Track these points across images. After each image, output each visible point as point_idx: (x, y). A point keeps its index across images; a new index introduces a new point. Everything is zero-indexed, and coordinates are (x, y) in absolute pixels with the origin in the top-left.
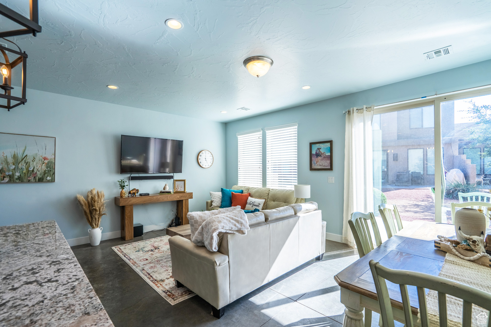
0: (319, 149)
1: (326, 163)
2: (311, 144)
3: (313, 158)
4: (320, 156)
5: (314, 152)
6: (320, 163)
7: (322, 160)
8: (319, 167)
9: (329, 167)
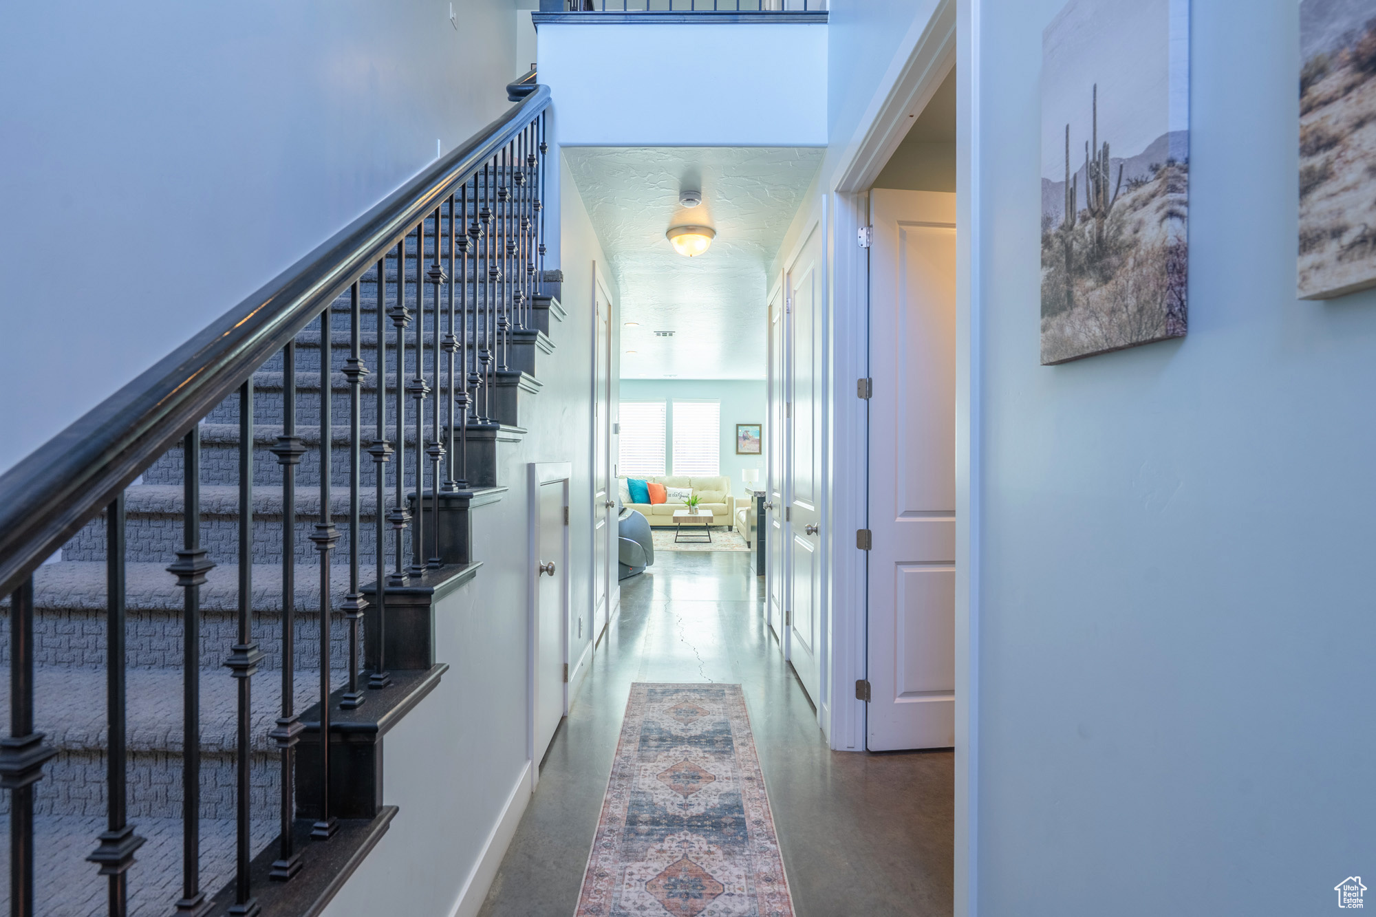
0: (747, 432)
1: (755, 447)
2: (738, 426)
3: (739, 441)
4: (748, 439)
5: (741, 435)
6: (746, 446)
7: (750, 443)
8: (747, 451)
9: (758, 451)
